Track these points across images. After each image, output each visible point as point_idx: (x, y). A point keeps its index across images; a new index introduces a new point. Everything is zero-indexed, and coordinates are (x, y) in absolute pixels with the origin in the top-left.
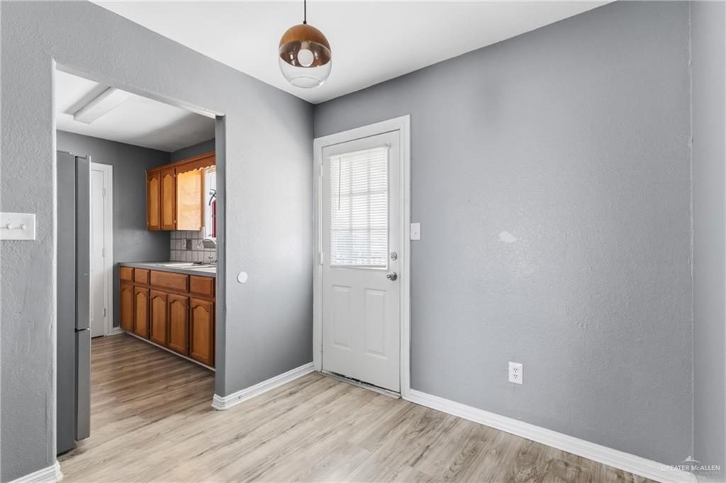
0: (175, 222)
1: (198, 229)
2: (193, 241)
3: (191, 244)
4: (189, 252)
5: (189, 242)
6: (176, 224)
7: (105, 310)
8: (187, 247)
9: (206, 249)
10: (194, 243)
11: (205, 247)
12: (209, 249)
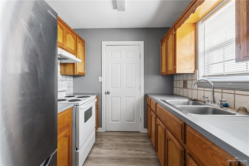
0: (174, 67)
1: (192, 72)
2: (188, 82)
3: (186, 84)
4: (185, 90)
5: (185, 83)
6: (175, 69)
7: (140, 118)
8: (184, 85)
9: (199, 88)
10: (189, 83)
11: (198, 87)
12: (203, 89)
